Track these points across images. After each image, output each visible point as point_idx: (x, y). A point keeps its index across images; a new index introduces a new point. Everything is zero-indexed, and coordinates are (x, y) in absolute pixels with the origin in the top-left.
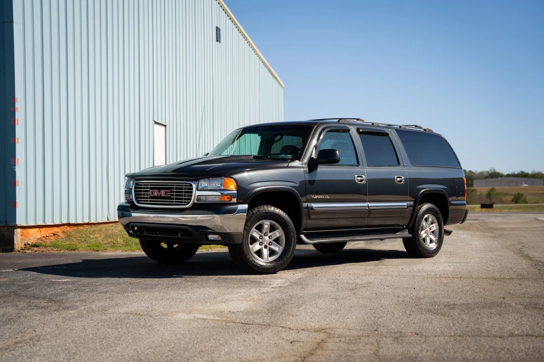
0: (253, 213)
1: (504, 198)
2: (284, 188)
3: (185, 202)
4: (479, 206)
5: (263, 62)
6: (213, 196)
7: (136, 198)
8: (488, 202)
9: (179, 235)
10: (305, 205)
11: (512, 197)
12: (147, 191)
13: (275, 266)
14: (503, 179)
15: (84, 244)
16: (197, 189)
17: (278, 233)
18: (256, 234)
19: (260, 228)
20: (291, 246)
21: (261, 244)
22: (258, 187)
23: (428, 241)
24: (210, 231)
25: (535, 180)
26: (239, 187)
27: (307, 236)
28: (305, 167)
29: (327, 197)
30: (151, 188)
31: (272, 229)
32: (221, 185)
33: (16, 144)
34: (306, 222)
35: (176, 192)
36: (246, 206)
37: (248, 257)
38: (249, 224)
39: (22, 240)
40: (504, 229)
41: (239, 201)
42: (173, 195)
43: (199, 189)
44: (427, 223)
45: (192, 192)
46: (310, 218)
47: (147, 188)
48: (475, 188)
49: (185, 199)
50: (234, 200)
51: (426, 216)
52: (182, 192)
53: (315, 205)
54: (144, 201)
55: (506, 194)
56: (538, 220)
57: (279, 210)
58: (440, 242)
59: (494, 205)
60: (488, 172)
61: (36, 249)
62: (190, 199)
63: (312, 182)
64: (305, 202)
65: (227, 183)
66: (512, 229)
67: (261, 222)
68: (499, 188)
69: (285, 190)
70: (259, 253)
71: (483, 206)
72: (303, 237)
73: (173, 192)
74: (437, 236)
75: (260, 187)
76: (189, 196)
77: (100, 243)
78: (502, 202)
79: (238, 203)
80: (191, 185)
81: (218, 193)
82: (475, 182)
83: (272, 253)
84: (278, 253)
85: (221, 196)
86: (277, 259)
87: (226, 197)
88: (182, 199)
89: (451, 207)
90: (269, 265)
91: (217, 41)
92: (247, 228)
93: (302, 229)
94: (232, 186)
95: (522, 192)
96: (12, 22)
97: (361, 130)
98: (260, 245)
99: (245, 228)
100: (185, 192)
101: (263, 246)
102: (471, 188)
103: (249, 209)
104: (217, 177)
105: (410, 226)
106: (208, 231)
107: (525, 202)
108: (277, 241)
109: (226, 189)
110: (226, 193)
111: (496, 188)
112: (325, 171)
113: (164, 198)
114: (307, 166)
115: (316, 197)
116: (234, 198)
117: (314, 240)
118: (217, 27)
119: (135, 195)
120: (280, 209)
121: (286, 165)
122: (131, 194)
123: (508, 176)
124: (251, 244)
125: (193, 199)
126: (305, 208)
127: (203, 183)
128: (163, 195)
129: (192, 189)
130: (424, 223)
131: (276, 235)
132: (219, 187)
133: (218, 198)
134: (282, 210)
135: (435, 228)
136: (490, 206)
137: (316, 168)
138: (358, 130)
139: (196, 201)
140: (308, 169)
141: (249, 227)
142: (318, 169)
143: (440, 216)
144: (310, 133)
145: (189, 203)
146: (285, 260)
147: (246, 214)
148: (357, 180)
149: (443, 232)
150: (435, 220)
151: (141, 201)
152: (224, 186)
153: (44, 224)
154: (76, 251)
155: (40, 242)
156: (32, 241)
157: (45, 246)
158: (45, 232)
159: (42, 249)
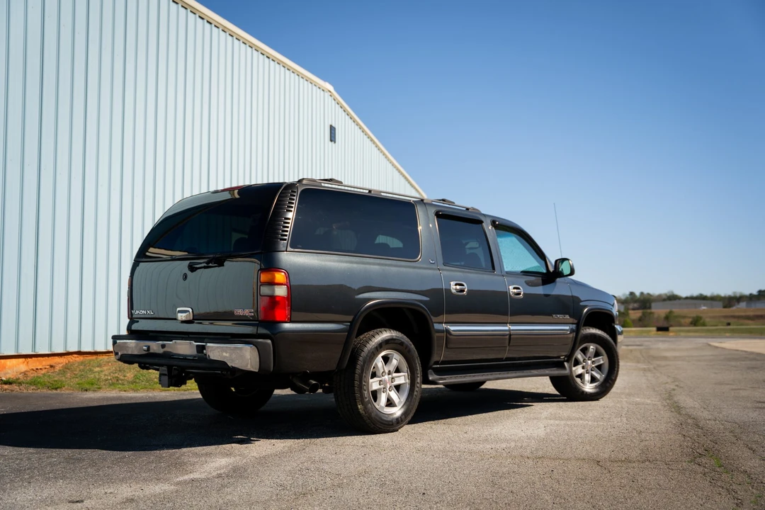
1: (683, 321)
4: (655, 329)
5: (398, 169)
8: (665, 325)
11: (690, 320)
14: (681, 301)
15: (76, 381)
25: (714, 303)
40: (665, 358)
48: (653, 310)
55: (684, 317)
56: (710, 345)
59: (671, 329)
60: (666, 295)
66: (676, 358)
68: (677, 311)
71: (659, 329)
77: (99, 380)
78: (680, 325)
82: (653, 305)
91: (331, 141)
95: (701, 315)
102: (649, 311)
107: (704, 325)
111: (674, 310)
118: (331, 126)
123: (687, 298)
136: (665, 329)
153: (33, 353)
154: (59, 391)
155: (21, 376)
156: (8, 376)
157: (20, 384)
158: (34, 364)
159: (15, 387)
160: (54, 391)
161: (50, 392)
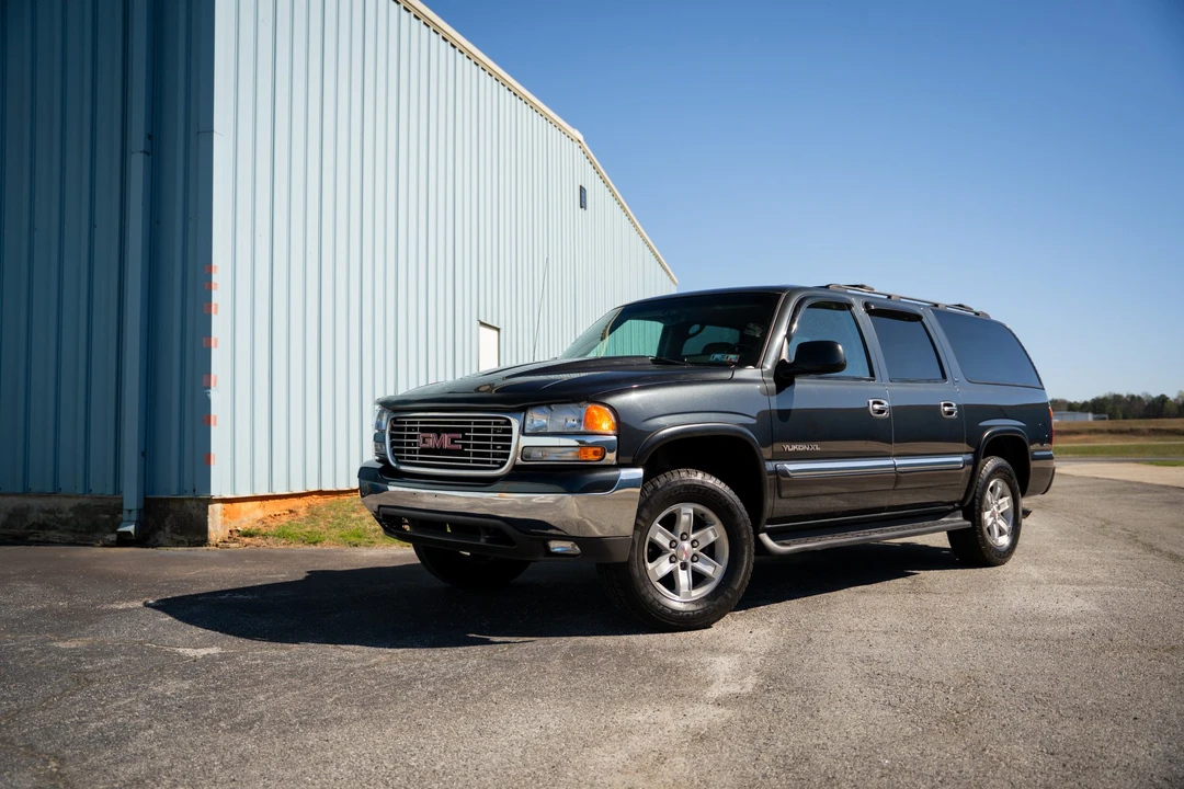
0: (656, 488)
2: (727, 429)
3: (494, 462)
5: (648, 245)
6: (560, 448)
7: (394, 452)
9: (483, 541)
10: (770, 466)
12: (414, 437)
13: (705, 612)
15: (335, 532)
16: (523, 432)
17: (714, 533)
18: (661, 537)
19: (670, 523)
20: (743, 562)
21: (674, 559)
22: (665, 427)
23: (996, 532)
24: (553, 532)
26: (621, 427)
27: (774, 535)
28: (769, 382)
29: (816, 447)
30: (422, 430)
31: (700, 523)
32: (580, 421)
33: (213, 350)
34: (773, 504)
35: (475, 438)
36: (638, 472)
37: (644, 592)
38: (645, 514)
39: (225, 523)
41: (622, 460)
42: (468, 446)
43: (527, 431)
44: (994, 495)
45: (510, 439)
46: (780, 497)
47: (416, 429)
49: (495, 455)
50: (611, 457)
51: (992, 484)
52: (488, 439)
53: (790, 467)
54: (408, 458)
57: (714, 479)
58: (1015, 533)
61: (247, 540)
62: (507, 456)
63: (784, 414)
64: (770, 460)
65: (593, 417)
67: (673, 508)
69: (729, 434)
70: (670, 581)
72: (765, 537)
73: (468, 438)
74: (1011, 522)
75: (670, 426)
76: (504, 447)
77: (365, 530)
79: (620, 465)
80: (509, 423)
81: (572, 442)
83: (698, 579)
84: (711, 579)
85: (577, 450)
86: (711, 594)
87: (591, 451)
88: (488, 455)
89: (1034, 464)
90: (692, 608)
91: (581, 207)
92: (642, 525)
93: (764, 520)
94: (606, 424)
96: (211, 131)
97: (873, 307)
98: (671, 562)
99: (636, 526)
100: (496, 439)
101: (678, 564)
103: (646, 478)
104: (569, 403)
105: (967, 503)
106: (549, 532)
108: (710, 550)
109: (590, 430)
110: (590, 440)
112: (810, 392)
113: (448, 452)
114: (772, 379)
115: (794, 448)
116: (611, 451)
117: (788, 545)
118: (581, 187)
119: (392, 444)
120: (717, 477)
121: (727, 375)
122: (384, 442)
124: (651, 561)
125: (514, 457)
126: (770, 473)
127: (537, 418)
128: (446, 446)
129: (510, 431)
130: (989, 496)
131: (707, 538)
132: (574, 426)
133: (571, 454)
134: (722, 480)
135: (1007, 507)
137: (792, 383)
138: (866, 305)
139: (519, 461)
140: (774, 385)
141: (644, 521)
142: (797, 386)
143: (1015, 480)
144: (775, 308)
145: (503, 464)
146: (729, 595)
147: (639, 490)
148: (874, 410)
149: (1021, 513)
150: (1008, 491)
151: (403, 458)
152: (586, 425)
153: (270, 494)
154: (319, 546)
155: (260, 526)
156: (244, 525)
157: (265, 536)
158: (272, 507)
159: (258, 540)
160: (313, 547)
161: (307, 547)
